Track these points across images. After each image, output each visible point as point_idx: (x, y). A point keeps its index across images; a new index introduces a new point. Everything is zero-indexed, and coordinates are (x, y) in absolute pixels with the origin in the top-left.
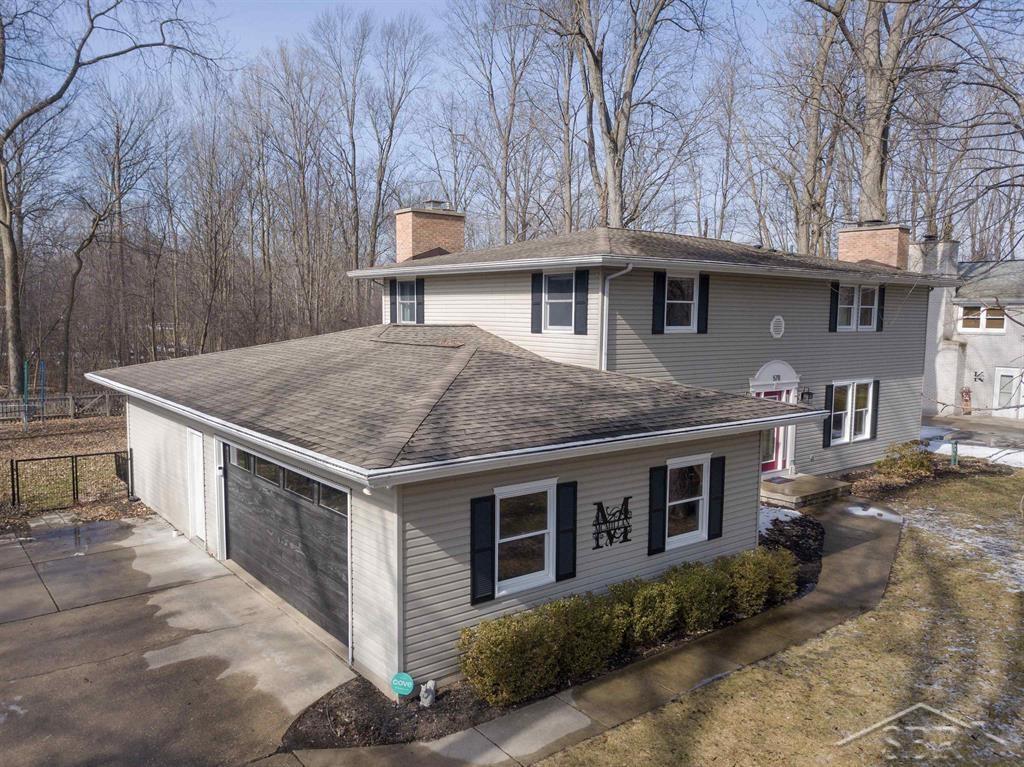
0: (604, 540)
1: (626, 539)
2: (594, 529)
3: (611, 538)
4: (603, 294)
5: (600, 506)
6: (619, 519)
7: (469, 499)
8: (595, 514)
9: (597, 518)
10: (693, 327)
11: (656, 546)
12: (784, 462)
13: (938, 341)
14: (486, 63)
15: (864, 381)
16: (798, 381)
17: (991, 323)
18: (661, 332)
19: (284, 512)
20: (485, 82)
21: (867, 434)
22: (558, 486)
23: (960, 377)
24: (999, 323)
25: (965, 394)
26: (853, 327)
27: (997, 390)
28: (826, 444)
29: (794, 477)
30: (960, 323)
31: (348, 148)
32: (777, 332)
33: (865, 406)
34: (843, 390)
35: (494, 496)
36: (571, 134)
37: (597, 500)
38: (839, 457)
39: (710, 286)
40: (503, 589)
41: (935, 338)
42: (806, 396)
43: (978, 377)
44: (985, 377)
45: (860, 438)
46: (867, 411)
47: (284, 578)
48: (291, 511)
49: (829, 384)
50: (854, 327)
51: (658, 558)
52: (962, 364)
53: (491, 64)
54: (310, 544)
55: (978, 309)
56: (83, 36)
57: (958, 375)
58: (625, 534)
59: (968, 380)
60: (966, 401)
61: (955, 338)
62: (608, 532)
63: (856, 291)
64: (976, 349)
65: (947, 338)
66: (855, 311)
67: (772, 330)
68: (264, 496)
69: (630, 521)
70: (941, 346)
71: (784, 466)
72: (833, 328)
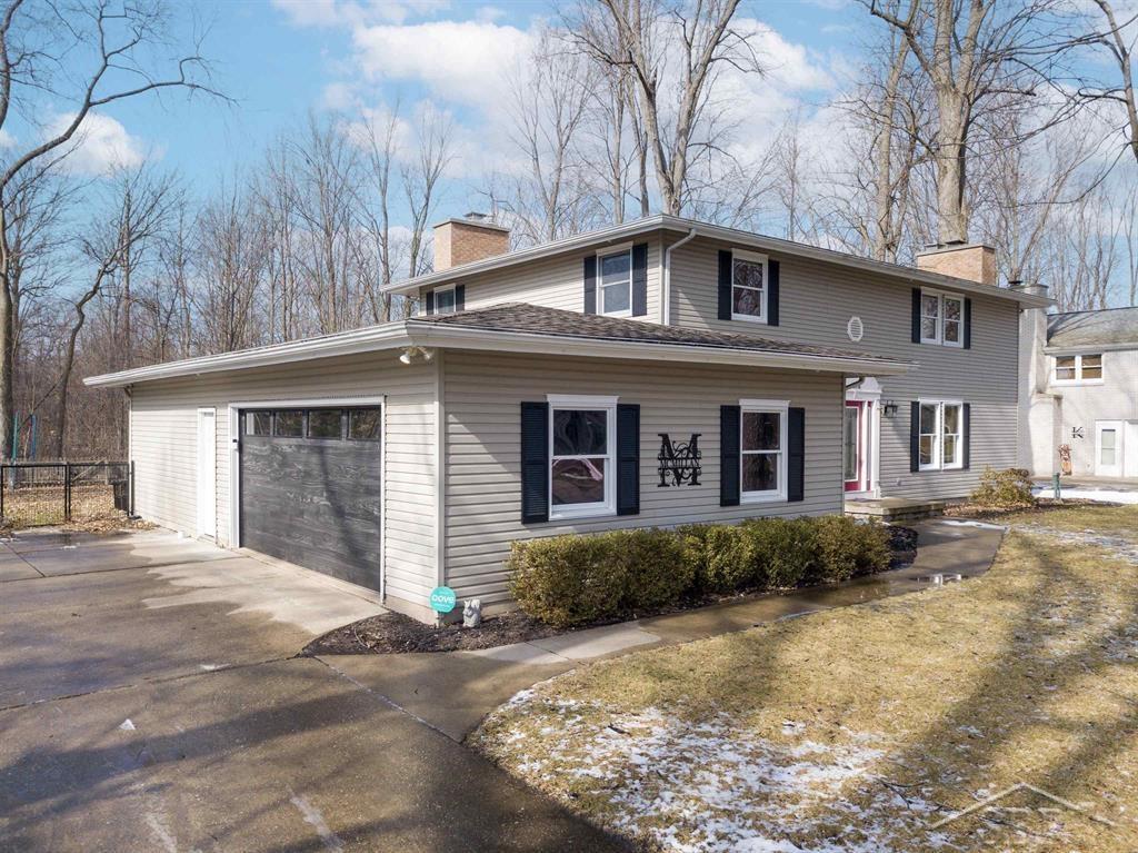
0: (670, 478)
1: (695, 482)
2: (658, 463)
3: (679, 477)
4: (664, 266)
5: (665, 437)
6: (687, 458)
7: (519, 401)
8: (659, 446)
9: (663, 451)
10: (764, 318)
11: (729, 498)
12: (868, 483)
13: (1030, 394)
14: (531, 125)
15: (953, 402)
16: (880, 392)
17: (1088, 373)
18: (728, 318)
19: (306, 464)
20: (530, 145)
21: (958, 463)
22: (618, 406)
23: (1057, 434)
24: (1096, 373)
25: (1064, 453)
26: (938, 340)
27: (1098, 446)
28: (914, 469)
29: (880, 498)
30: (1054, 374)
31: (380, 218)
32: (856, 334)
33: (955, 431)
34: (930, 410)
35: (547, 403)
36: (622, 191)
37: (664, 430)
38: (928, 484)
39: (780, 275)
40: (557, 512)
41: (1028, 392)
42: (889, 409)
43: (1076, 433)
44: (1084, 434)
45: (950, 466)
46: (957, 437)
47: (306, 542)
48: (314, 459)
49: (914, 400)
50: (939, 343)
51: (731, 511)
52: (1058, 418)
53: (536, 126)
54: (336, 488)
55: (1073, 358)
56: (96, 74)
57: (1054, 432)
58: (695, 475)
59: (1067, 438)
60: (1066, 459)
61: (1049, 391)
62: (675, 470)
63: (940, 302)
64: (1071, 403)
65: (1040, 391)
66: (940, 324)
67: (849, 332)
68: (284, 455)
69: (701, 462)
70: (1033, 401)
71: (868, 488)
72: (916, 338)
